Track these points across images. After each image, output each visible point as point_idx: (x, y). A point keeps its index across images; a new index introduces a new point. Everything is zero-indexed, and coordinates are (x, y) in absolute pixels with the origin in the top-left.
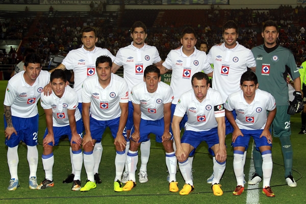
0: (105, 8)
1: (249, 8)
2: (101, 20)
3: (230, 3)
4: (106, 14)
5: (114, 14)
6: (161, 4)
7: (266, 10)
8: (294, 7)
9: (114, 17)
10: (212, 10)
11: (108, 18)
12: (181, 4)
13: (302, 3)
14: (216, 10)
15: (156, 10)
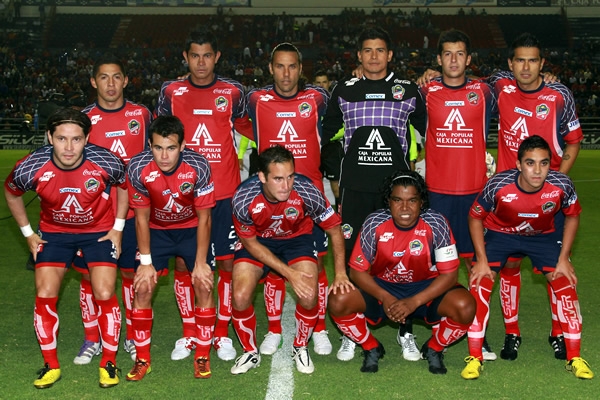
0: (18, 11)
1: (287, 14)
2: (12, 32)
3: (252, 4)
4: (20, 23)
5: (35, 23)
6: (125, 5)
7: (318, 16)
8: (368, 12)
9: (35, 29)
10: (220, 17)
11: (24, 31)
12: (162, 6)
13: (381, 4)
14: (226, 16)
15: (115, 15)
